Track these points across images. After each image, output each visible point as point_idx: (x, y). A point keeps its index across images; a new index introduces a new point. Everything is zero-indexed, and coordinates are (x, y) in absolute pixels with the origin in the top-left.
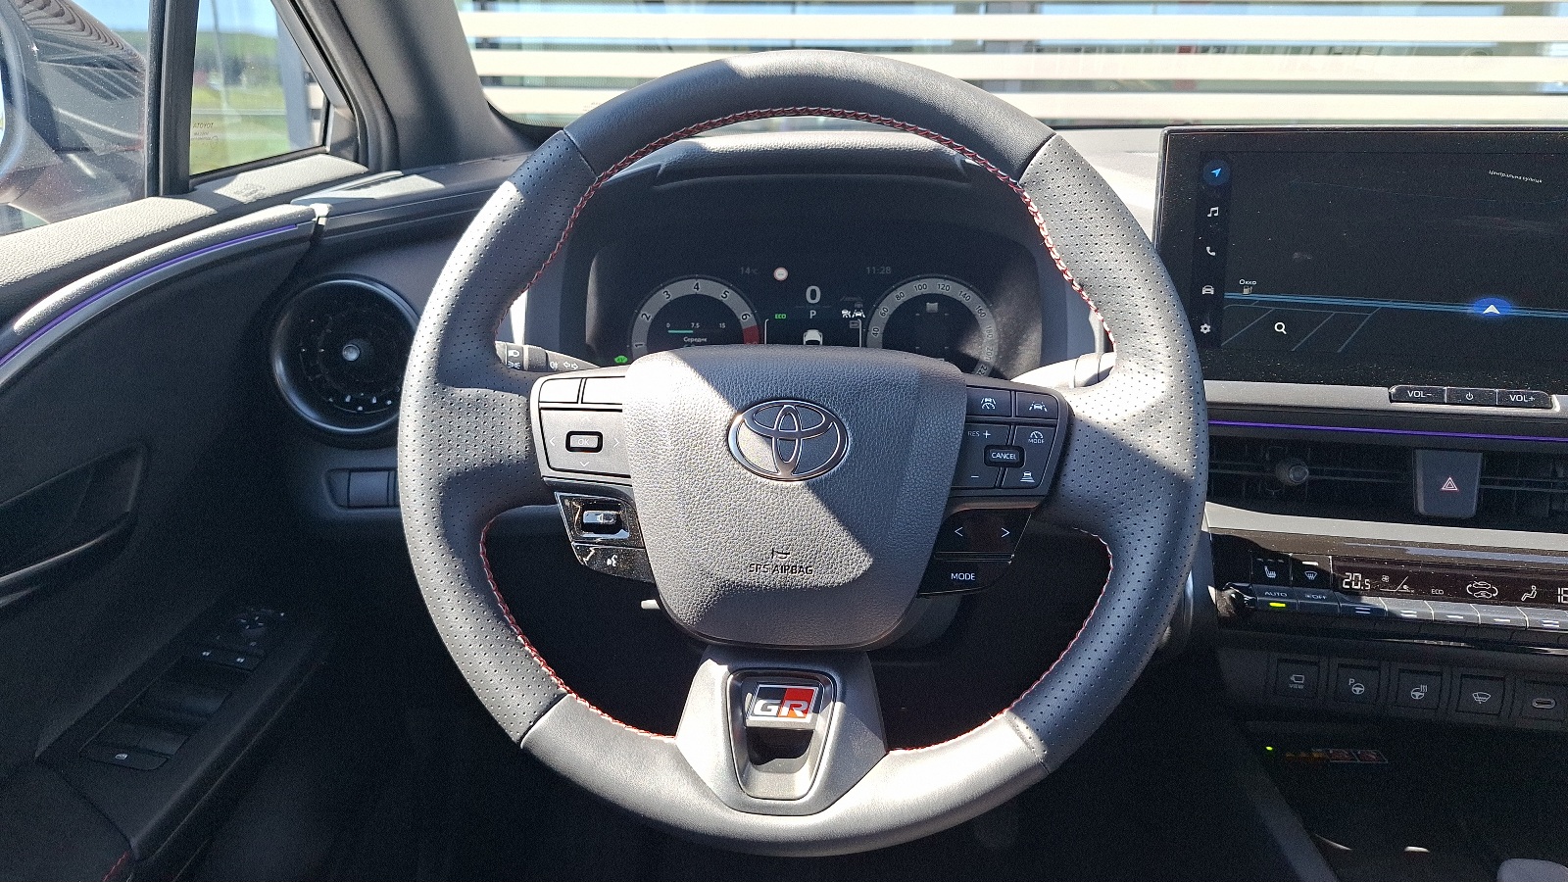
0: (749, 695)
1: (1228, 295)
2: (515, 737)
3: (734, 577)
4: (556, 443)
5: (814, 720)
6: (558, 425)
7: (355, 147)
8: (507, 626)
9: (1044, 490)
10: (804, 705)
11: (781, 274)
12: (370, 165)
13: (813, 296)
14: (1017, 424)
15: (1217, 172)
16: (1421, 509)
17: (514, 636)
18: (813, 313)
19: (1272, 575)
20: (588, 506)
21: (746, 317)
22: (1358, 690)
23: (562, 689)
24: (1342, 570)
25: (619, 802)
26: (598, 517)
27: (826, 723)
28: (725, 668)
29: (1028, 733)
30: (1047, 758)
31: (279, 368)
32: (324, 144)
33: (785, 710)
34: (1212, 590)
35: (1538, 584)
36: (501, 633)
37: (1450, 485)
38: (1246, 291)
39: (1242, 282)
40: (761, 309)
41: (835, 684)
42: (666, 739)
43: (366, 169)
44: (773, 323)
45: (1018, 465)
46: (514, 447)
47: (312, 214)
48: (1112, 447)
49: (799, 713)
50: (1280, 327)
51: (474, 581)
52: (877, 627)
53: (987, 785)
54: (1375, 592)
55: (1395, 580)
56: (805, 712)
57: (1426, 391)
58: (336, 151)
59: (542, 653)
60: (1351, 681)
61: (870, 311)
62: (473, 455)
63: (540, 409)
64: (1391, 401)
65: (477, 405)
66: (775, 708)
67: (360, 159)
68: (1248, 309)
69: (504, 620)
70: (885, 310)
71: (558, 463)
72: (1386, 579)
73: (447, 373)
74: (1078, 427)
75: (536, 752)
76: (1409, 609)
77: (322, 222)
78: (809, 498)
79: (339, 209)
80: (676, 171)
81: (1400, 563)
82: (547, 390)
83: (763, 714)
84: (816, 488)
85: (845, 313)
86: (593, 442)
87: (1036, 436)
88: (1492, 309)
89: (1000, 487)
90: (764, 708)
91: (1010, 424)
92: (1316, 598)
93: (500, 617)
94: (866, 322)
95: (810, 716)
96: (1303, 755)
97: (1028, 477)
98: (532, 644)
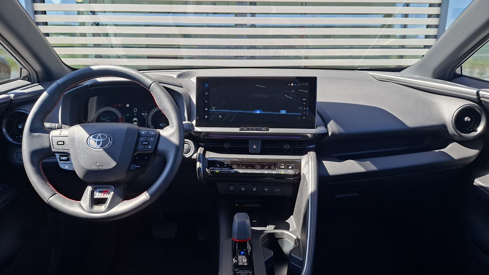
0: (96, 192)
1: (210, 110)
2: (46, 202)
3: (89, 168)
4: (55, 143)
5: (108, 196)
6: (55, 140)
7: (27, 78)
8: (45, 180)
9: (153, 149)
10: (107, 193)
11: (128, 105)
12: (32, 82)
13: (135, 110)
14: (148, 137)
15: (207, 85)
16: (250, 152)
17: (46, 182)
18: (135, 114)
19: (218, 166)
20: (62, 156)
21: (120, 115)
22: (243, 189)
23: (57, 192)
24: (233, 164)
25: (66, 213)
26: (64, 158)
27: (109, 196)
28: (91, 187)
29: (147, 194)
30: (150, 199)
31: (4, 130)
32: (21, 77)
33: (103, 194)
34: (207, 169)
35: (268, 165)
36: (43, 181)
37: (255, 147)
38: (213, 109)
39: (213, 107)
40: (123, 114)
41: (112, 189)
42: (79, 202)
43: (31, 83)
44: (126, 117)
45: (148, 144)
46: (46, 145)
47: (10, 97)
48: (166, 140)
49: (105, 194)
50: (220, 116)
51: (38, 172)
52: (121, 176)
53: (138, 205)
54: (238, 168)
55: (242, 166)
56: (106, 195)
57: (247, 128)
58: (24, 79)
59: (53, 186)
60: (242, 188)
61: (148, 114)
62: (37, 146)
63: (52, 137)
64: (240, 131)
65: (38, 136)
66: (101, 194)
67: (30, 81)
68: (214, 113)
69: (45, 179)
70: (152, 113)
71: (55, 148)
72: (241, 165)
73: (32, 130)
74: (161, 137)
75: (50, 205)
76: (241, 171)
77: (12, 98)
78: (104, 152)
79: (17, 95)
80: (92, 86)
81: (242, 162)
82: (53, 133)
83: (98, 195)
84: (105, 150)
85: (143, 114)
86: (62, 143)
87: (152, 139)
88: (258, 112)
89: (145, 149)
90: (98, 194)
91: (147, 137)
92: (226, 170)
93: (43, 179)
94: (147, 116)
95: (107, 195)
96: (243, 206)
97: (150, 147)
98: (51, 184)
